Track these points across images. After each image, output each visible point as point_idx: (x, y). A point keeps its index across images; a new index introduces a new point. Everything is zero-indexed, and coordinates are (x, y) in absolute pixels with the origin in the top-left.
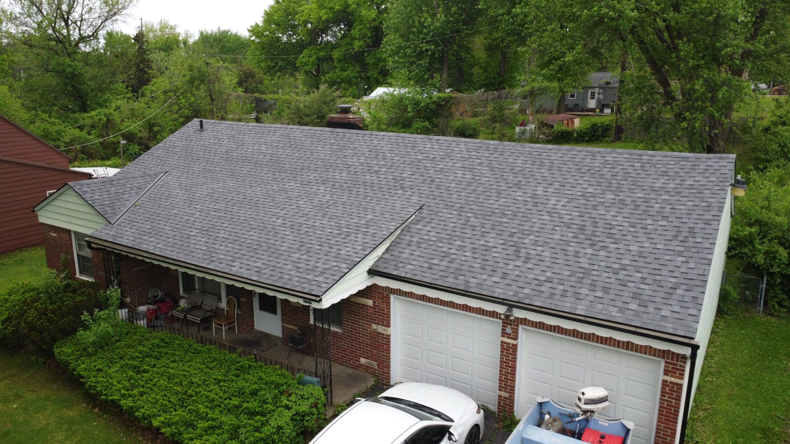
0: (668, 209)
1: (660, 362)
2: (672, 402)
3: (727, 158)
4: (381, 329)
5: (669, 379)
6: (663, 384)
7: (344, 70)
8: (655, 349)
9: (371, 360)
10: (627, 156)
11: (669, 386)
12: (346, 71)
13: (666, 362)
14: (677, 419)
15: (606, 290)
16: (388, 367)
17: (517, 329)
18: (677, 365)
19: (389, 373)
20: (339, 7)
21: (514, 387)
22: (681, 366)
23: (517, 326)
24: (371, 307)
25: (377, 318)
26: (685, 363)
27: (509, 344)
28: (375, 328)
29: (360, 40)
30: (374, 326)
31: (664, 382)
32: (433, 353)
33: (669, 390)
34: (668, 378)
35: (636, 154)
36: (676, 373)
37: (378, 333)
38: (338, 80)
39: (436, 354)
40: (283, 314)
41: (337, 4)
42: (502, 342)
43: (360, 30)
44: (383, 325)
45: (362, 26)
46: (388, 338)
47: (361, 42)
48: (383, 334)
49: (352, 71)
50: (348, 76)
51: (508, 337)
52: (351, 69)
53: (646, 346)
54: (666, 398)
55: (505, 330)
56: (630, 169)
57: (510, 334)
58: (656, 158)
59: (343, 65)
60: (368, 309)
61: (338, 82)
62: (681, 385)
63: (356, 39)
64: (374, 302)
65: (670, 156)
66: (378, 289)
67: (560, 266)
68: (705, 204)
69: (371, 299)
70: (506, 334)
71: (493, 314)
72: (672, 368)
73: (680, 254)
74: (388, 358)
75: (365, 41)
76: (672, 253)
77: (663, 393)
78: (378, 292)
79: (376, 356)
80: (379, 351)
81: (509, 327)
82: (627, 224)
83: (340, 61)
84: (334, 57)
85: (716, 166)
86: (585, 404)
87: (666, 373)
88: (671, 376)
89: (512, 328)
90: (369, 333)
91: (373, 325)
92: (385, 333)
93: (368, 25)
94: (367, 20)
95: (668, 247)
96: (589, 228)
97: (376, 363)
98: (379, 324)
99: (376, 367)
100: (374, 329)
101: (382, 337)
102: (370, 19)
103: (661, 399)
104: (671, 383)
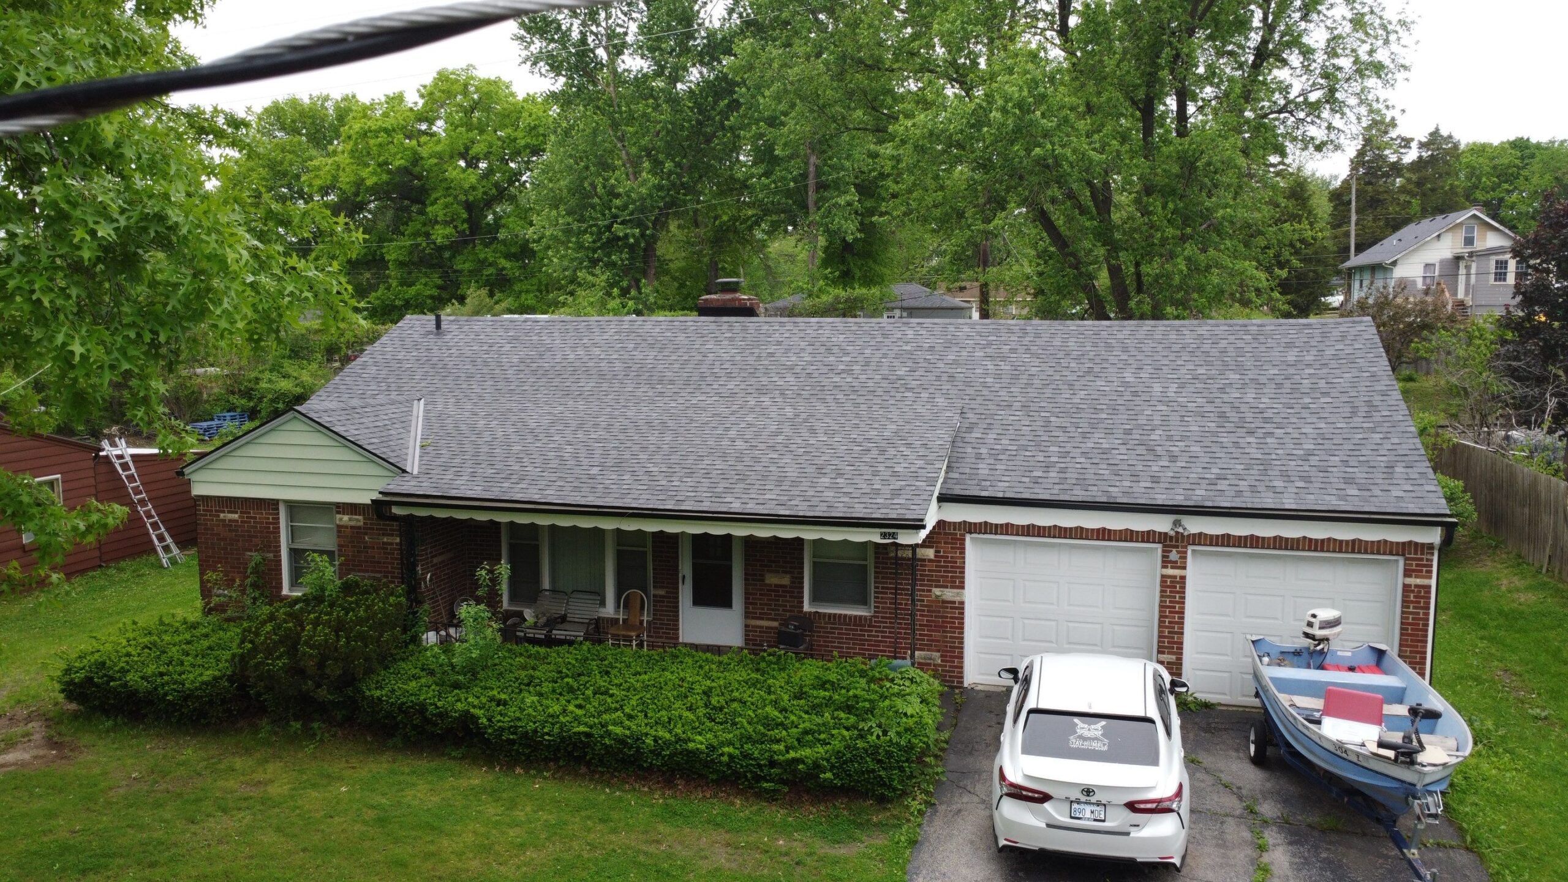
0: (1322, 384)
1: (1397, 561)
2: (1418, 614)
3: (1361, 322)
4: (949, 594)
5: (1412, 581)
6: (1404, 591)
7: (406, 283)
8: (1392, 543)
9: (928, 650)
10: (1226, 328)
11: (1413, 591)
12: (411, 285)
13: (1406, 559)
14: (1426, 636)
15: (1307, 479)
16: (961, 657)
17: (1186, 553)
18: (1422, 559)
19: (961, 667)
20: (402, 162)
21: (1182, 643)
22: (1427, 560)
23: (1186, 547)
24: (930, 560)
25: (942, 576)
26: (1433, 554)
27: (1175, 577)
28: (938, 593)
29: (446, 223)
30: (937, 591)
31: (1406, 588)
32: (1032, 622)
33: (1415, 597)
34: (1409, 581)
35: (1236, 325)
36: (1421, 571)
37: (944, 602)
38: (397, 303)
39: (1038, 622)
40: (748, 602)
41: (399, 156)
42: (1163, 576)
43: (446, 206)
44: (952, 587)
45: (450, 199)
46: (960, 607)
47: (449, 230)
48: (954, 602)
49: (425, 285)
50: (418, 294)
51: (1172, 568)
52: (423, 281)
53: (1379, 542)
54: (1411, 610)
55: (1168, 557)
56: (1240, 344)
57: (1176, 562)
58: (1268, 328)
59: (405, 275)
60: (925, 566)
61: (396, 307)
62: (1429, 587)
63: (437, 222)
64: (936, 552)
65: (1285, 325)
66: (944, 529)
67: (1223, 460)
68: (1368, 374)
69: (932, 547)
70: (1171, 562)
71: (1148, 537)
72: (1417, 565)
73: (1373, 430)
74: (961, 640)
75: (455, 227)
76: (1361, 430)
77: (1405, 603)
78: (945, 534)
79: (938, 641)
80: (944, 632)
81: (1174, 550)
82: (1280, 406)
83: (401, 264)
84: (387, 257)
85: (1353, 332)
86: (1320, 628)
87: (1407, 573)
88: (1417, 577)
89: (1178, 552)
90: (926, 606)
91: (934, 590)
92: (957, 599)
93: (464, 198)
94: (461, 188)
95: (1352, 425)
96: (1233, 415)
97: (938, 654)
98: (946, 587)
99: (939, 662)
100: (937, 596)
101: (952, 608)
102: (466, 186)
103: (1403, 612)
104: (1416, 586)
